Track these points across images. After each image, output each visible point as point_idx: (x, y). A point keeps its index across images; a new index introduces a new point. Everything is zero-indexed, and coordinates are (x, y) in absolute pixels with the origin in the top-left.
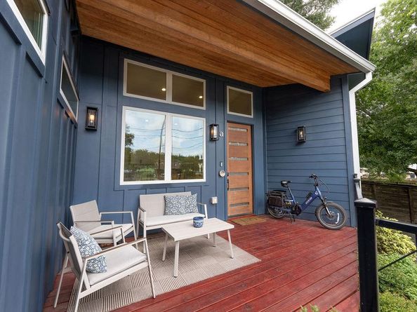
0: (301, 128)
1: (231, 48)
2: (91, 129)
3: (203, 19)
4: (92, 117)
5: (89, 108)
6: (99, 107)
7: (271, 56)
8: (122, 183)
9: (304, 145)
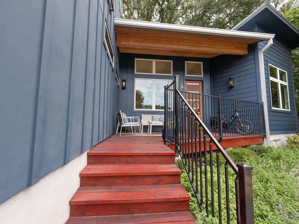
0: (230, 79)
1: (175, 47)
2: (124, 88)
3: (161, 39)
4: (124, 84)
5: (123, 80)
6: (126, 79)
7: (198, 45)
8: (135, 109)
9: (234, 89)
